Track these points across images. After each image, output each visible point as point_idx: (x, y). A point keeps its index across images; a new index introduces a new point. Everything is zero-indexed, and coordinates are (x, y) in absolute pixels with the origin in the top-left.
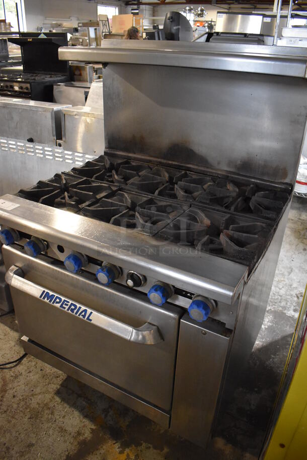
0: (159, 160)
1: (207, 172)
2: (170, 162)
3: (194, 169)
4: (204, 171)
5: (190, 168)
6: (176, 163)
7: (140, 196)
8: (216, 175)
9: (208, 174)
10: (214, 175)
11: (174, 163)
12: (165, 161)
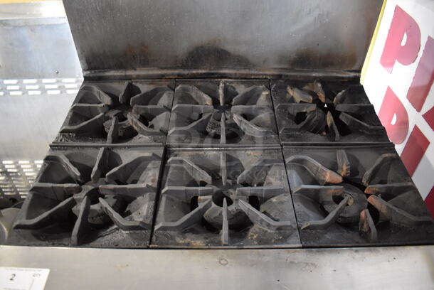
0: (177, 72)
1: (252, 75)
2: (194, 72)
3: (230, 74)
4: (247, 75)
5: (224, 74)
6: (203, 71)
7: (200, 150)
8: (264, 77)
9: (253, 77)
10: (261, 77)
11: (200, 71)
12: (186, 72)
